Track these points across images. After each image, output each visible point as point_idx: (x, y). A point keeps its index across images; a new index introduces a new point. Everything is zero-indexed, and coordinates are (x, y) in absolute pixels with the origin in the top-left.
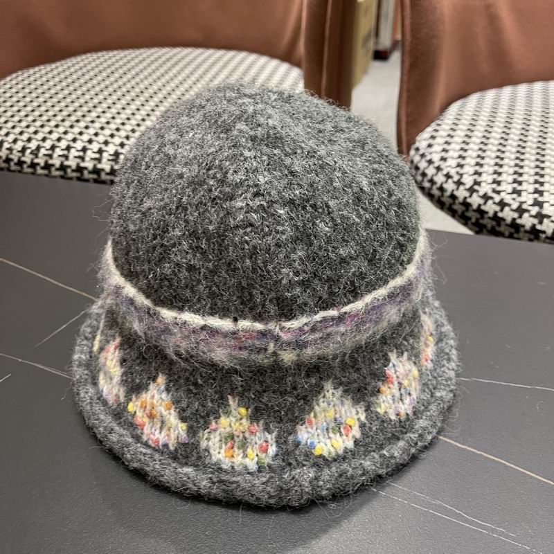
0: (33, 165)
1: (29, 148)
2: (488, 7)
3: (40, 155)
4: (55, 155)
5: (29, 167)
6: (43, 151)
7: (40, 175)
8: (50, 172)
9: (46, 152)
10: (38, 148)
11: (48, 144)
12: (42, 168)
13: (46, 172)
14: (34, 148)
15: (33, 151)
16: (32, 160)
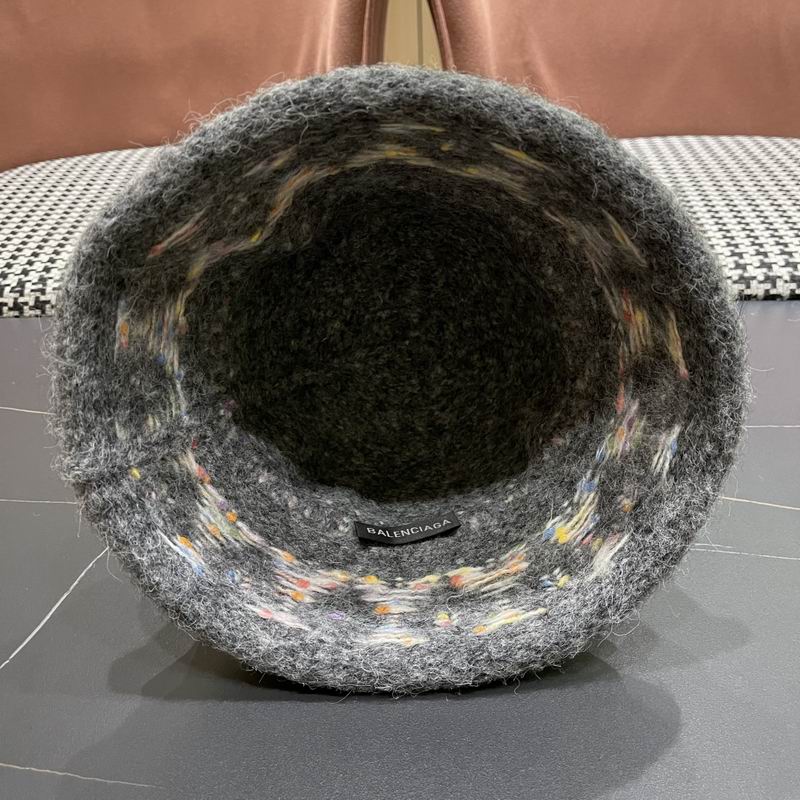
0: (17, 307)
1: (8, 285)
2: (526, 65)
3: (27, 291)
4: (49, 289)
5: (10, 309)
6: (29, 286)
7: (30, 316)
8: (43, 312)
9: (34, 287)
10: (21, 284)
11: (34, 277)
12: (31, 308)
13: (38, 312)
14: (14, 284)
15: (13, 288)
16: (16, 299)
